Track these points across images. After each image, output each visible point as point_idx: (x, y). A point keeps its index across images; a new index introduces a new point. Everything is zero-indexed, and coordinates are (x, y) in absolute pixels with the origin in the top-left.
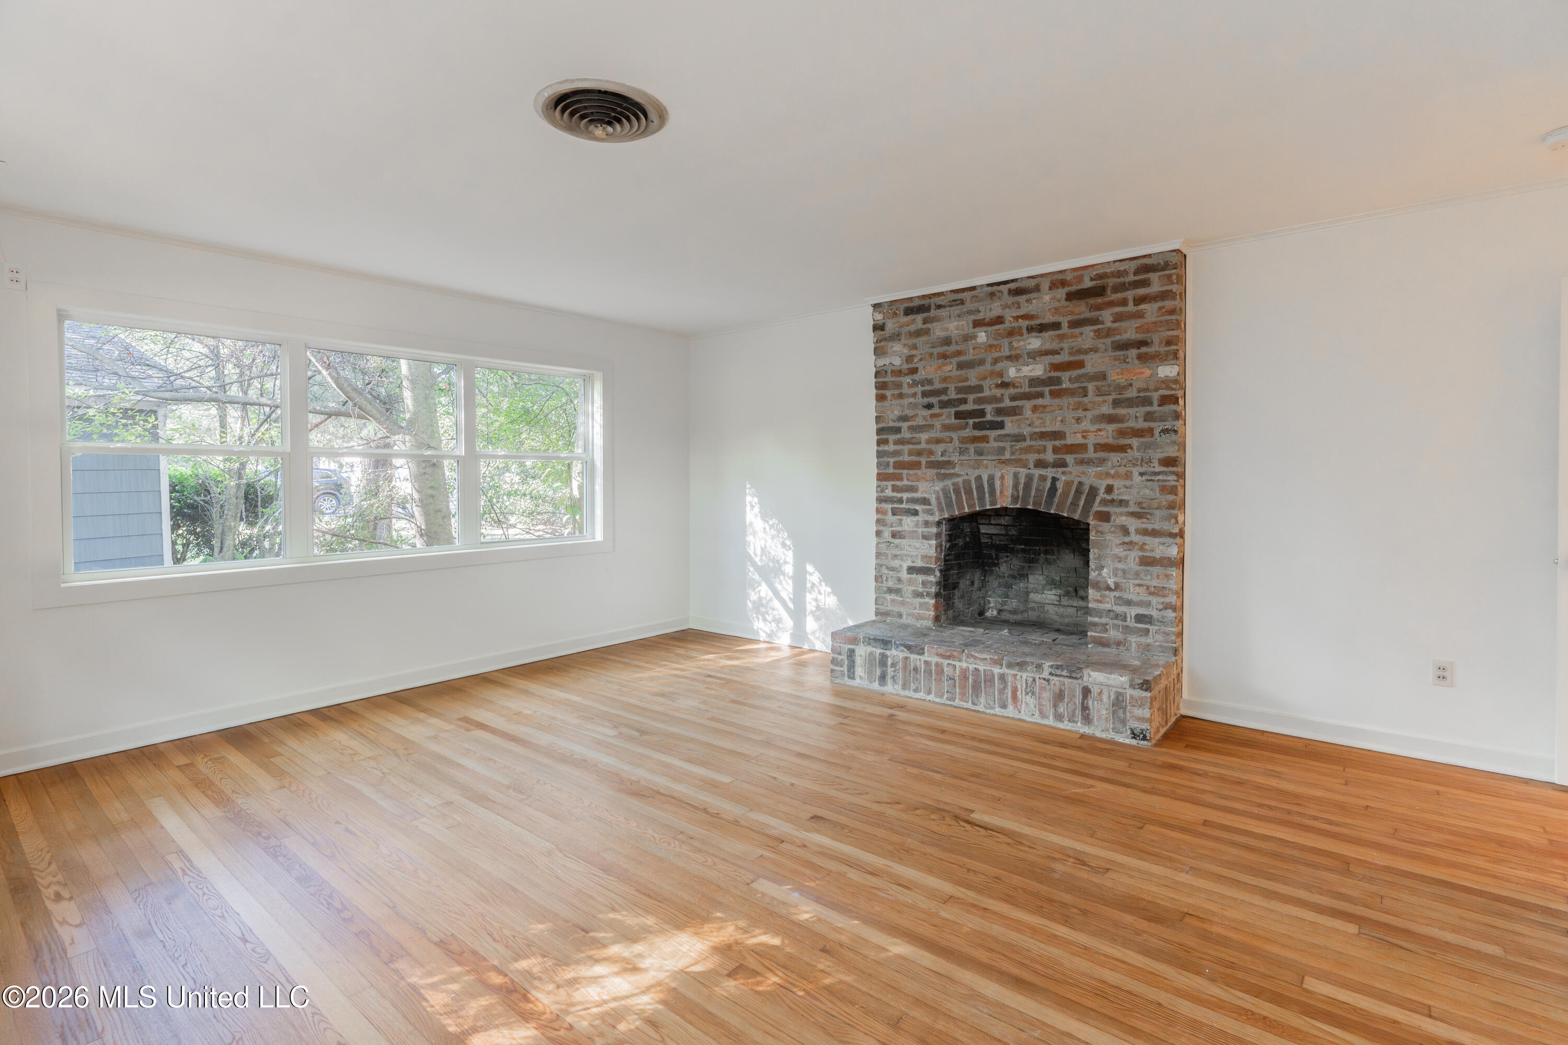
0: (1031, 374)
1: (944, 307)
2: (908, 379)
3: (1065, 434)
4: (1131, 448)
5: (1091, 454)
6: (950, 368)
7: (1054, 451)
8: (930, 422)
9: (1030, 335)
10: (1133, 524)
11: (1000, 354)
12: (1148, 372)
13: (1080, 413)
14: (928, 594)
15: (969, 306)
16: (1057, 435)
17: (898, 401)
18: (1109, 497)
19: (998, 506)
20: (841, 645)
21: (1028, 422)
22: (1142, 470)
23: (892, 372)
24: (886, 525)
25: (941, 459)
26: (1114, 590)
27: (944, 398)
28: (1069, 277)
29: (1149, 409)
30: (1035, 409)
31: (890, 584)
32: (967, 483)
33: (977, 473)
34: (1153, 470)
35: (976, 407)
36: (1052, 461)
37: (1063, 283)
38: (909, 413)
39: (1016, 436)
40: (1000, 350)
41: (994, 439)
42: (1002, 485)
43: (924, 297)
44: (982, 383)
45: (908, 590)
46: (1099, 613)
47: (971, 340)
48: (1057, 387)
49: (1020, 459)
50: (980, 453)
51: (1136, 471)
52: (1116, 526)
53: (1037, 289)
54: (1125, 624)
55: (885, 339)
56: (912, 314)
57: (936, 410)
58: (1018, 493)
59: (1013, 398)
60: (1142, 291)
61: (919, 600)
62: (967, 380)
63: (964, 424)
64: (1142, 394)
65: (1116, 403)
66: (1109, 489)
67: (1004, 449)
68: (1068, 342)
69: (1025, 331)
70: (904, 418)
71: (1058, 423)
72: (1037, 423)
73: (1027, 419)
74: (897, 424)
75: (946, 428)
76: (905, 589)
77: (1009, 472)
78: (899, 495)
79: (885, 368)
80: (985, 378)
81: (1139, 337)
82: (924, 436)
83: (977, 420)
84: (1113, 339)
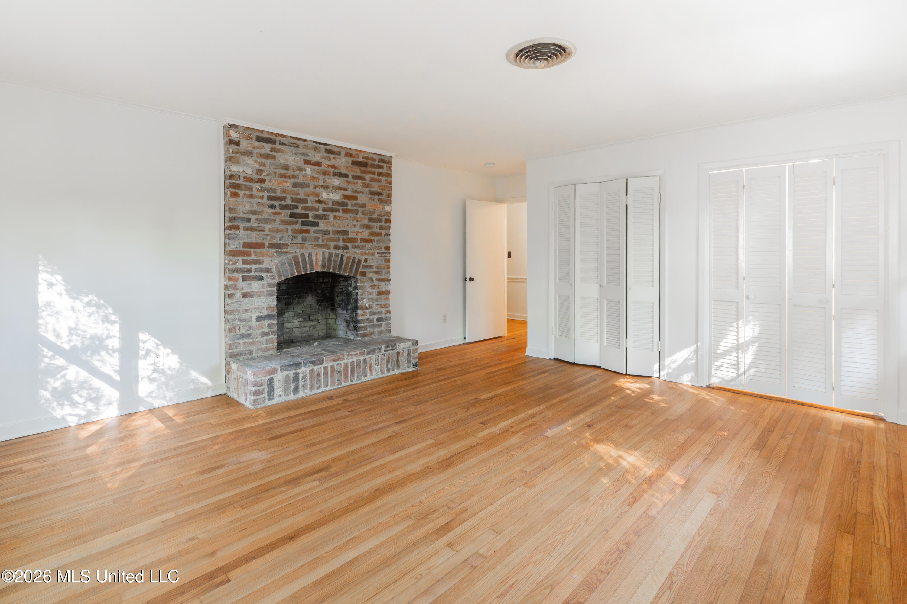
0: (333, 198)
1: (286, 145)
2: (258, 186)
3: (348, 232)
4: (374, 241)
5: (359, 243)
6: (288, 184)
7: (343, 240)
8: (273, 218)
9: (334, 177)
10: (375, 277)
11: (318, 184)
12: (381, 207)
13: (355, 222)
14: (272, 332)
15: (301, 150)
16: (345, 233)
17: (250, 200)
18: (366, 265)
19: (314, 271)
20: (263, 378)
21: (331, 224)
22: (378, 251)
23: (245, 178)
24: (238, 289)
25: (279, 242)
26: (369, 309)
27: (283, 203)
28: (354, 153)
29: (380, 224)
30: (335, 217)
31: (243, 331)
32: (295, 258)
33: (302, 251)
34: (382, 251)
35: (303, 212)
36: (342, 246)
37: (351, 155)
38: (258, 209)
39: (325, 231)
40: (319, 181)
41: (314, 232)
42: (317, 259)
43: (272, 133)
44: (307, 198)
45: (257, 333)
46: (363, 321)
47: (302, 171)
48: (345, 208)
49: (326, 244)
50: (304, 239)
51: (376, 252)
52: (368, 278)
53: (339, 153)
54: (373, 324)
55: (240, 153)
56: (262, 141)
57: (277, 210)
58: (325, 263)
59: (324, 210)
60: (380, 170)
61: (265, 338)
62: (298, 194)
63: (296, 221)
64: (379, 217)
65: (370, 220)
66: (366, 260)
67: (318, 238)
68: (351, 186)
69: (332, 174)
70: (255, 213)
71: (346, 226)
72: (336, 225)
73: (331, 222)
74: (247, 216)
75: (284, 222)
76: (255, 333)
77: (320, 251)
78: (249, 267)
79: (239, 174)
80: (309, 196)
81: (379, 191)
82: (268, 227)
83: (304, 220)
84: (370, 189)
